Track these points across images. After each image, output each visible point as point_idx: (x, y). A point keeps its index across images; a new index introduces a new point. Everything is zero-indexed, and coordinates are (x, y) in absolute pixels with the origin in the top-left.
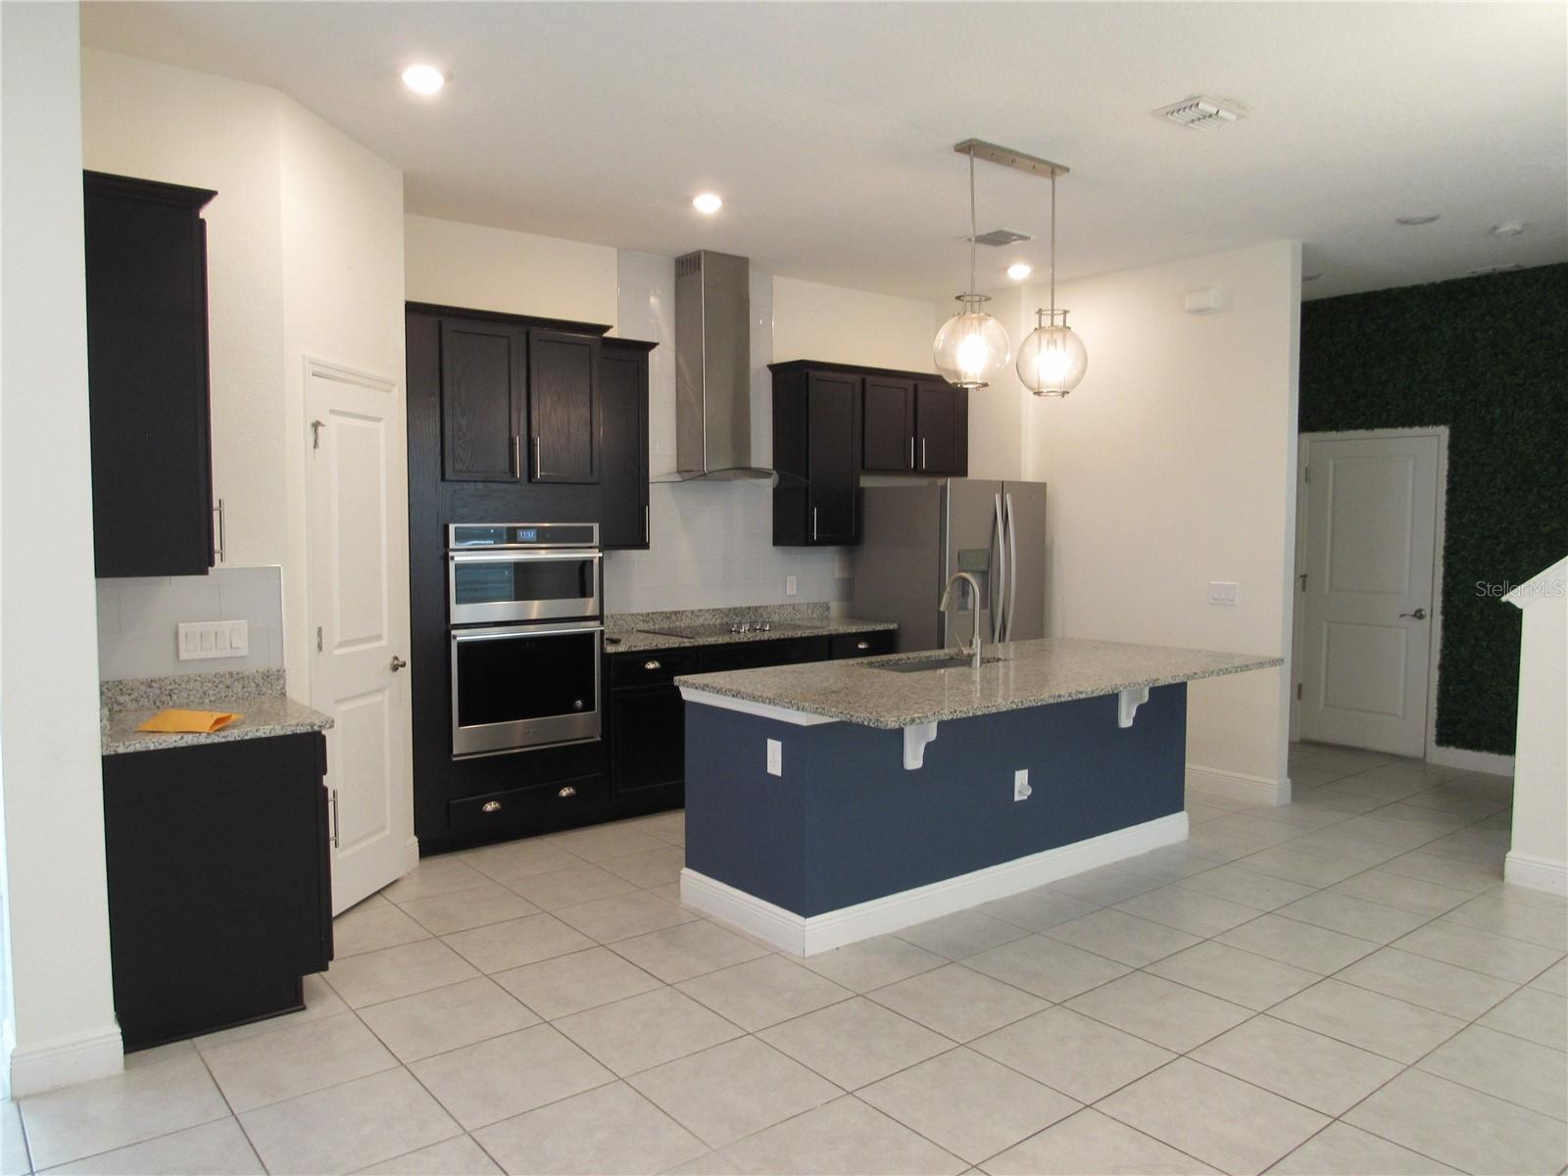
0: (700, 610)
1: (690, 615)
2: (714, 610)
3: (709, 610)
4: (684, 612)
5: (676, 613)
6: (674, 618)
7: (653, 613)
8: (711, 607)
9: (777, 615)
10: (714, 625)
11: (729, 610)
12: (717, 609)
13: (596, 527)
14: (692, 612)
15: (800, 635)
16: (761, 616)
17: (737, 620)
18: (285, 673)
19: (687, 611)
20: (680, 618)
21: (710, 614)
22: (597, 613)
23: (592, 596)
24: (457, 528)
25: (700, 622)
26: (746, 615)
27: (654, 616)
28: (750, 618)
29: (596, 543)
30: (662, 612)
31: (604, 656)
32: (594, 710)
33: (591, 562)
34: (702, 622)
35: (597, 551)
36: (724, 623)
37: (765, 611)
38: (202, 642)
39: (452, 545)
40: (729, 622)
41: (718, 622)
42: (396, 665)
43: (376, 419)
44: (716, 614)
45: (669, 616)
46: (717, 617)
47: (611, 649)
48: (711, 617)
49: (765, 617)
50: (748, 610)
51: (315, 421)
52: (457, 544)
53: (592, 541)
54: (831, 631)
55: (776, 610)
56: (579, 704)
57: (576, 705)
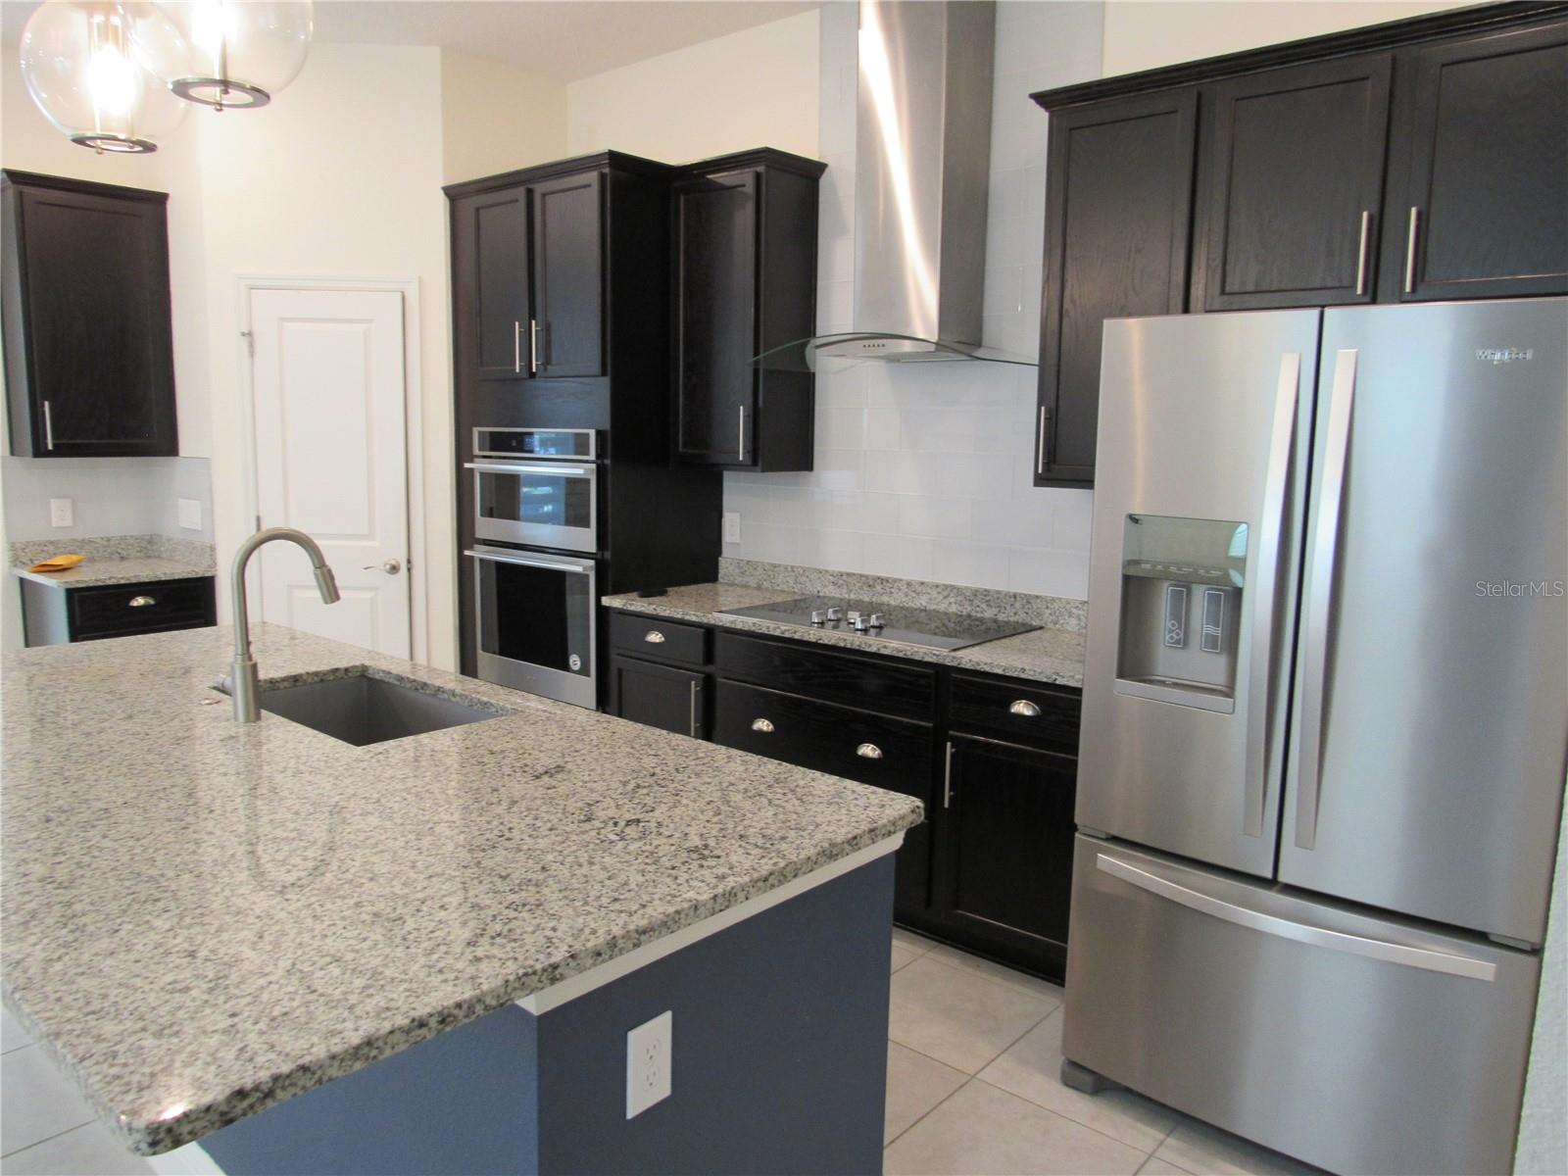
0: (922, 583)
1: (904, 588)
2: (946, 587)
3: (937, 586)
4: (895, 580)
5: (882, 580)
6: (879, 588)
7: (848, 574)
8: (941, 581)
9: (1074, 621)
10: (946, 614)
11: (975, 593)
12: (953, 587)
13: (592, 434)
14: (909, 584)
15: (873, 649)
16: (1039, 615)
17: (989, 614)
18: (213, 549)
19: (901, 580)
20: (888, 590)
21: (939, 593)
22: (592, 548)
23: (587, 525)
24: (480, 433)
25: (922, 602)
26: (1008, 608)
27: (850, 579)
28: (1015, 614)
29: (592, 456)
30: (861, 576)
31: (600, 608)
32: (589, 676)
33: (587, 482)
34: (924, 604)
35: (594, 466)
36: (964, 613)
37: (1047, 607)
38: (186, 516)
39: (476, 451)
40: (973, 614)
41: (954, 609)
42: (394, 569)
43: (362, 321)
44: (949, 595)
45: (871, 583)
46: (952, 600)
47: (606, 601)
48: (941, 597)
49: (1047, 618)
50: (1012, 599)
51: (246, 332)
52: (480, 450)
53: (587, 453)
54: (945, 657)
55: (1074, 610)
56: (575, 661)
57: (571, 661)
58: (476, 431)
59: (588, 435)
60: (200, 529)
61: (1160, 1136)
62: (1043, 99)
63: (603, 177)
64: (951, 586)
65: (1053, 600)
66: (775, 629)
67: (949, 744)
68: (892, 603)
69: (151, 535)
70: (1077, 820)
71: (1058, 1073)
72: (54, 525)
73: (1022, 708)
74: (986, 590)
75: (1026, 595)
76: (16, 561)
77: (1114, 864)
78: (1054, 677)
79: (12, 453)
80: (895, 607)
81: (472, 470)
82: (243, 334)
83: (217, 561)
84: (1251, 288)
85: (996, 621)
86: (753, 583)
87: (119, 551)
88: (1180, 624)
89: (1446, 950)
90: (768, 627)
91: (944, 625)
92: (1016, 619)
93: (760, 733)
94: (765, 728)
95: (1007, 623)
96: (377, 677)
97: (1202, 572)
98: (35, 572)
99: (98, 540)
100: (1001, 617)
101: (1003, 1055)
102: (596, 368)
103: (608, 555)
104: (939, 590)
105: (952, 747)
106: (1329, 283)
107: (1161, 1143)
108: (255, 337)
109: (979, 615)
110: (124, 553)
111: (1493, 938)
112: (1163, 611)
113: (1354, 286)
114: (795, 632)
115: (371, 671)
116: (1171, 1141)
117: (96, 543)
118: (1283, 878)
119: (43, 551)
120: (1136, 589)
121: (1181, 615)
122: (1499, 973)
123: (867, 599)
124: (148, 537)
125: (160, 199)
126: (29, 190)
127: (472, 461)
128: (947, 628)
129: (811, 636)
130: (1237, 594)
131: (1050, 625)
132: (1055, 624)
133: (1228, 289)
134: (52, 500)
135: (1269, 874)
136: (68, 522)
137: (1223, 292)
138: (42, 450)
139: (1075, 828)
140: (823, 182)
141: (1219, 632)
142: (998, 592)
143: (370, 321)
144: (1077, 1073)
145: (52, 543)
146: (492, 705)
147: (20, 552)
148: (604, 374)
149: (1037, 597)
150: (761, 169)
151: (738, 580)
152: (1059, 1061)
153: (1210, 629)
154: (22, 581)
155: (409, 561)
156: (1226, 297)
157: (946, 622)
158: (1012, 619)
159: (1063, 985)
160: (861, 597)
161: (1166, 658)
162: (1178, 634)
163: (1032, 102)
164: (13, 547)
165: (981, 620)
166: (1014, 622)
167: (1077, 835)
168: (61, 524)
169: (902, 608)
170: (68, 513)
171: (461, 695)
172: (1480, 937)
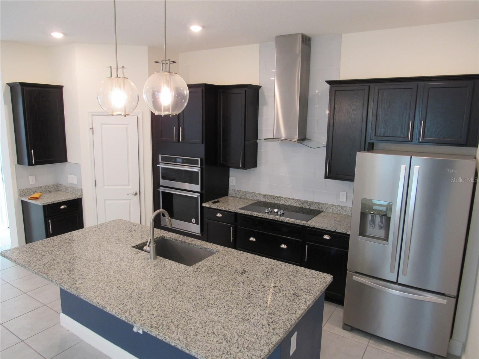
1: (284, 200)
2: (296, 200)
4: (281, 197)
5: (278, 197)
7: (268, 195)
8: (294, 198)
9: (331, 210)
10: (296, 207)
11: (304, 201)
13: (199, 159)
14: (285, 199)
15: (285, 221)
16: (322, 208)
17: (308, 207)
18: (82, 190)
19: (283, 197)
20: (279, 200)
21: (294, 201)
22: (199, 191)
23: (198, 184)
24: (161, 156)
25: (289, 203)
26: (313, 206)
27: (268, 197)
28: (315, 207)
29: (199, 166)
30: (271, 196)
31: (202, 207)
32: (198, 224)
33: (198, 172)
34: (290, 204)
35: (200, 168)
36: (301, 207)
37: (324, 206)
38: (71, 179)
39: (160, 161)
40: (303, 207)
41: (298, 205)
42: (136, 194)
43: (126, 124)
44: (297, 202)
45: (274, 198)
46: (298, 203)
47: (204, 205)
48: (294, 202)
49: (324, 209)
50: (314, 204)
51: (91, 128)
52: (161, 161)
53: (198, 165)
54: (306, 224)
55: (331, 207)
56: (194, 220)
57: (192, 220)
58: (160, 156)
59: (198, 160)
60: (76, 184)
61: (368, 340)
62: (329, 82)
63: (202, 90)
64: (297, 199)
65: (325, 204)
66: (256, 215)
67: (307, 246)
68: (281, 203)
69: (57, 184)
70: (347, 268)
71: (342, 326)
72: (30, 184)
73: (326, 237)
74: (307, 201)
75: (318, 203)
76: (21, 195)
77: (357, 278)
78: (335, 230)
79: (18, 163)
80: (281, 205)
81: (159, 167)
82: (90, 128)
83: (83, 193)
84: (382, 135)
85: (310, 209)
86: (239, 196)
87: (48, 189)
88: (373, 223)
89: (436, 298)
90: (254, 214)
91: (295, 209)
92: (315, 208)
93: (252, 241)
94: (253, 240)
95: (313, 210)
96: (168, 239)
97: (381, 213)
98: (30, 199)
99: (43, 187)
100: (311, 208)
101: (327, 323)
102: (201, 142)
103: (204, 192)
104: (294, 200)
105: (308, 246)
106: (402, 136)
107: (369, 342)
108: (94, 129)
109: (305, 207)
110: (50, 190)
111: (446, 295)
112: (369, 220)
113: (408, 137)
114: (263, 216)
115: (165, 237)
116: (371, 341)
117: (42, 188)
118: (399, 282)
119: (28, 192)
120: (363, 216)
121: (373, 220)
122: (447, 302)
123: (273, 202)
124: (56, 185)
125: (61, 88)
126: (25, 88)
127: (159, 164)
128: (296, 210)
129: (267, 217)
130: (389, 219)
131: (325, 211)
132: (326, 210)
133: (376, 135)
134: (30, 176)
135: (395, 281)
136: (34, 183)
137: (375, 135)
138: (31, 164)
139: (347, 270)
140: (260, 90)
141: (383, 225)
142: (310, 201)
143: (128, 124)
144: (347, 327)
145: (30, 189)
146: (208, 249)
147: (22, 192)
148: (203, 143)
149: (321, 203)
150: (246, 89)
151: (234, 195)
152: (342, 324)
153: (380, 224)
154: (22, 201)
155: (140, 192)
156: (376, 137)
157: (296, 209)
158: (314, 209)
159: (343, 306)
160: (271, 201)
161: (370, 231)
162: (373, 225)
163: (326, 82)
164: (19, 191)
165: (306, 209)
166: (315, 210)
167: (347, 271)
168: (32, 183)
169: (284, 205)
170: (34, 180)
171: (198, 246)
172: (443, 294)
